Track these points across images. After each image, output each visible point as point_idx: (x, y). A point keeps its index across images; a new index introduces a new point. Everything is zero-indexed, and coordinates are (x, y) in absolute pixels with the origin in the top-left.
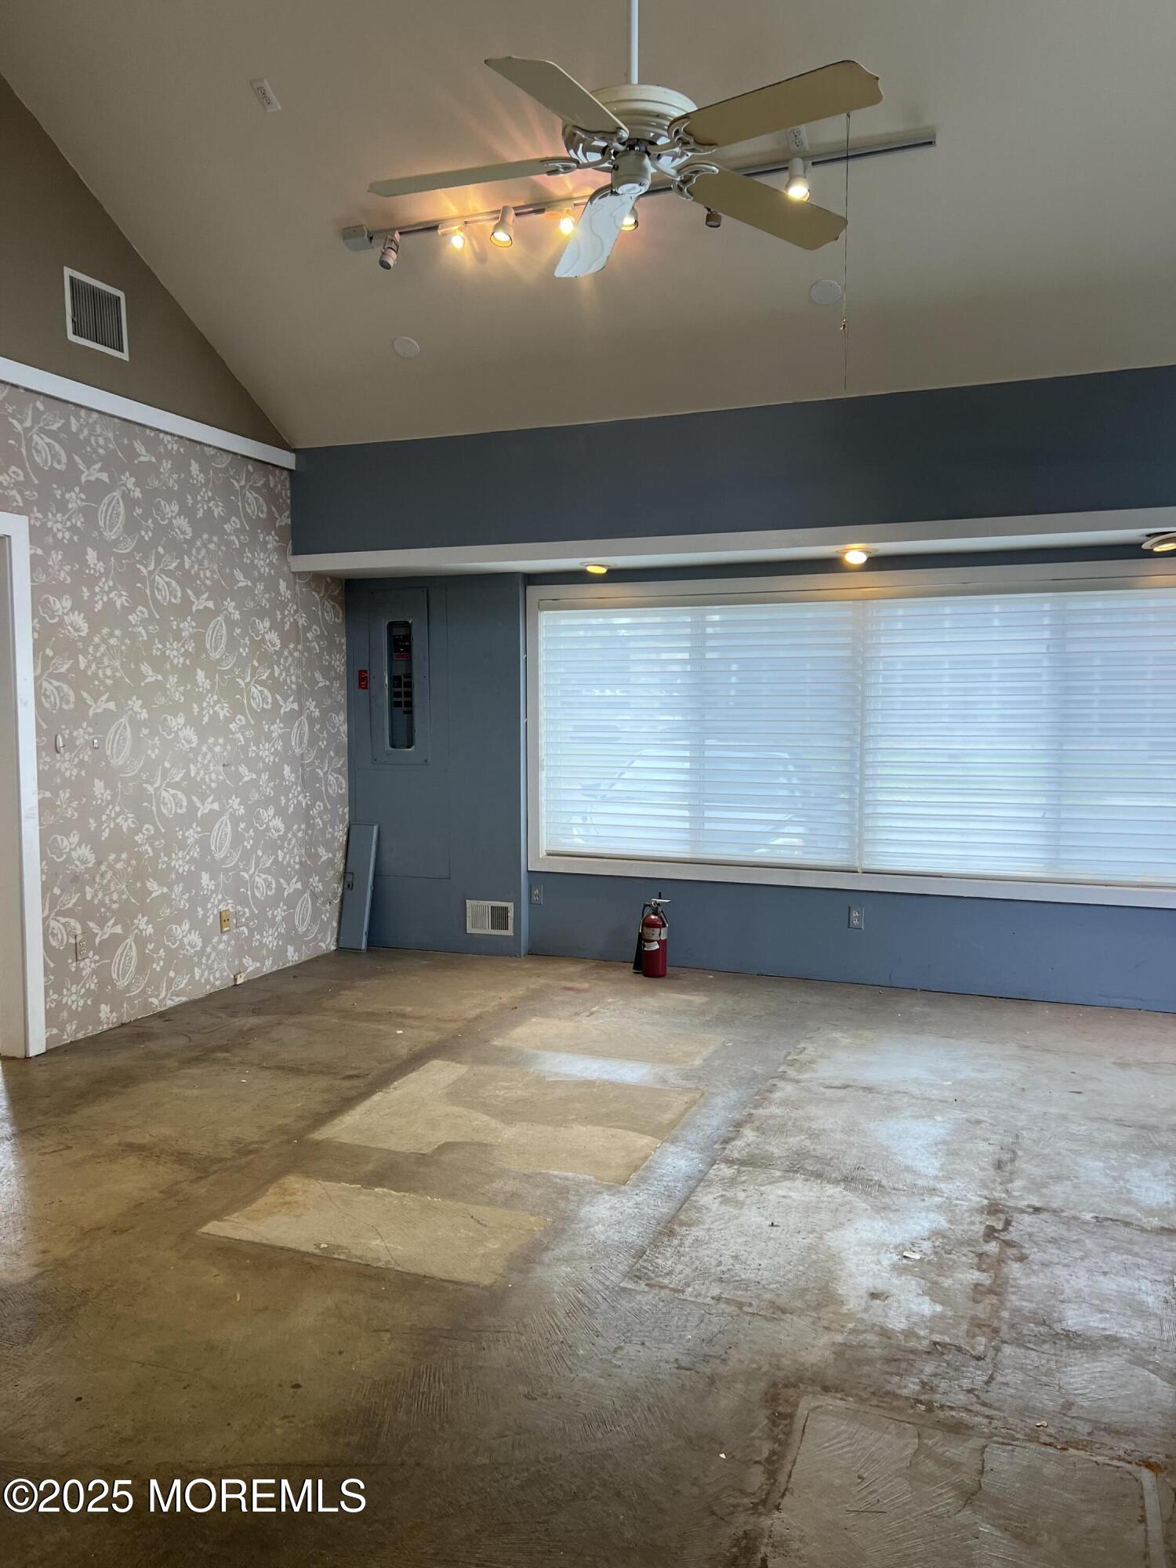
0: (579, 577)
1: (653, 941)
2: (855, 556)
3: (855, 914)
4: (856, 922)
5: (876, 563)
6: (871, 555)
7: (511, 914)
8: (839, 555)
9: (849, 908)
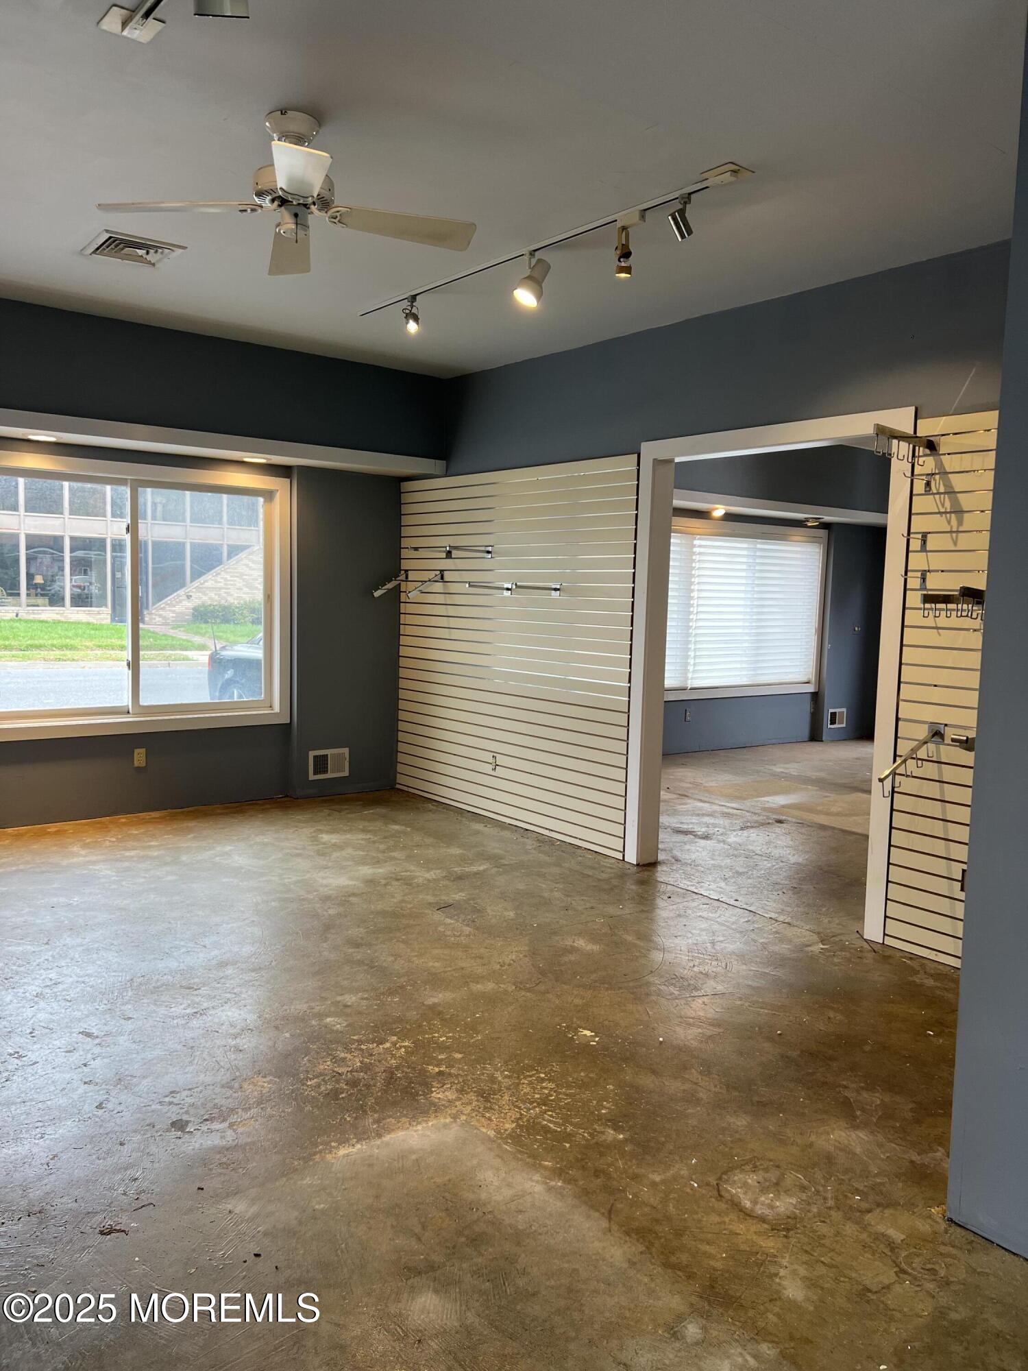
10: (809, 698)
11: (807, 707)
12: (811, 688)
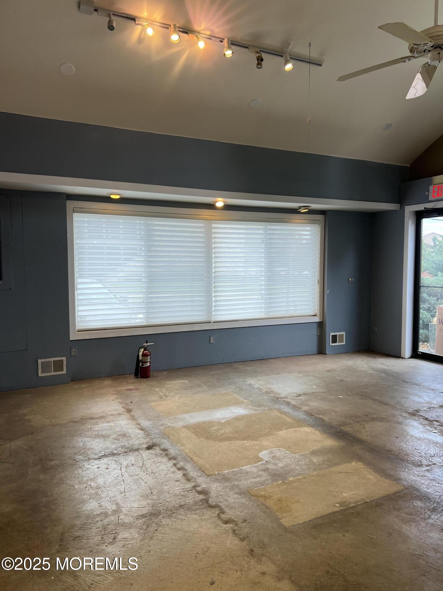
0: (107, 199)
1: (148, 362)
2: (220, 204)
3: (212, 338)
4: (212, 341)
5: (228, 207)
6: (226, 203)
7: (65, 363)
8: (214, 203)
9: (210, 336)
10: (315, 326)
11: (314, 332)
12: (317, 319)
